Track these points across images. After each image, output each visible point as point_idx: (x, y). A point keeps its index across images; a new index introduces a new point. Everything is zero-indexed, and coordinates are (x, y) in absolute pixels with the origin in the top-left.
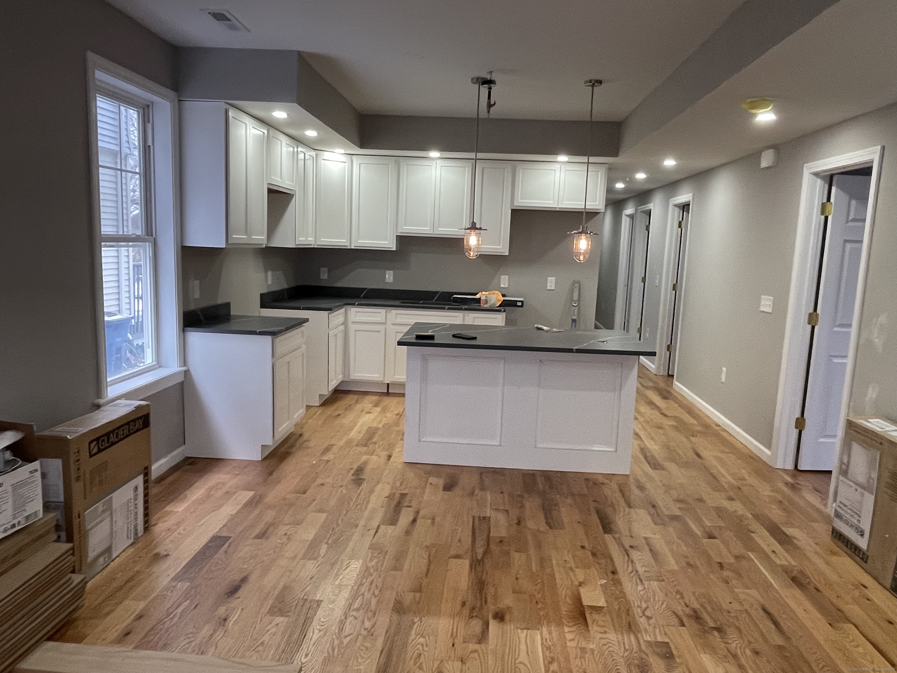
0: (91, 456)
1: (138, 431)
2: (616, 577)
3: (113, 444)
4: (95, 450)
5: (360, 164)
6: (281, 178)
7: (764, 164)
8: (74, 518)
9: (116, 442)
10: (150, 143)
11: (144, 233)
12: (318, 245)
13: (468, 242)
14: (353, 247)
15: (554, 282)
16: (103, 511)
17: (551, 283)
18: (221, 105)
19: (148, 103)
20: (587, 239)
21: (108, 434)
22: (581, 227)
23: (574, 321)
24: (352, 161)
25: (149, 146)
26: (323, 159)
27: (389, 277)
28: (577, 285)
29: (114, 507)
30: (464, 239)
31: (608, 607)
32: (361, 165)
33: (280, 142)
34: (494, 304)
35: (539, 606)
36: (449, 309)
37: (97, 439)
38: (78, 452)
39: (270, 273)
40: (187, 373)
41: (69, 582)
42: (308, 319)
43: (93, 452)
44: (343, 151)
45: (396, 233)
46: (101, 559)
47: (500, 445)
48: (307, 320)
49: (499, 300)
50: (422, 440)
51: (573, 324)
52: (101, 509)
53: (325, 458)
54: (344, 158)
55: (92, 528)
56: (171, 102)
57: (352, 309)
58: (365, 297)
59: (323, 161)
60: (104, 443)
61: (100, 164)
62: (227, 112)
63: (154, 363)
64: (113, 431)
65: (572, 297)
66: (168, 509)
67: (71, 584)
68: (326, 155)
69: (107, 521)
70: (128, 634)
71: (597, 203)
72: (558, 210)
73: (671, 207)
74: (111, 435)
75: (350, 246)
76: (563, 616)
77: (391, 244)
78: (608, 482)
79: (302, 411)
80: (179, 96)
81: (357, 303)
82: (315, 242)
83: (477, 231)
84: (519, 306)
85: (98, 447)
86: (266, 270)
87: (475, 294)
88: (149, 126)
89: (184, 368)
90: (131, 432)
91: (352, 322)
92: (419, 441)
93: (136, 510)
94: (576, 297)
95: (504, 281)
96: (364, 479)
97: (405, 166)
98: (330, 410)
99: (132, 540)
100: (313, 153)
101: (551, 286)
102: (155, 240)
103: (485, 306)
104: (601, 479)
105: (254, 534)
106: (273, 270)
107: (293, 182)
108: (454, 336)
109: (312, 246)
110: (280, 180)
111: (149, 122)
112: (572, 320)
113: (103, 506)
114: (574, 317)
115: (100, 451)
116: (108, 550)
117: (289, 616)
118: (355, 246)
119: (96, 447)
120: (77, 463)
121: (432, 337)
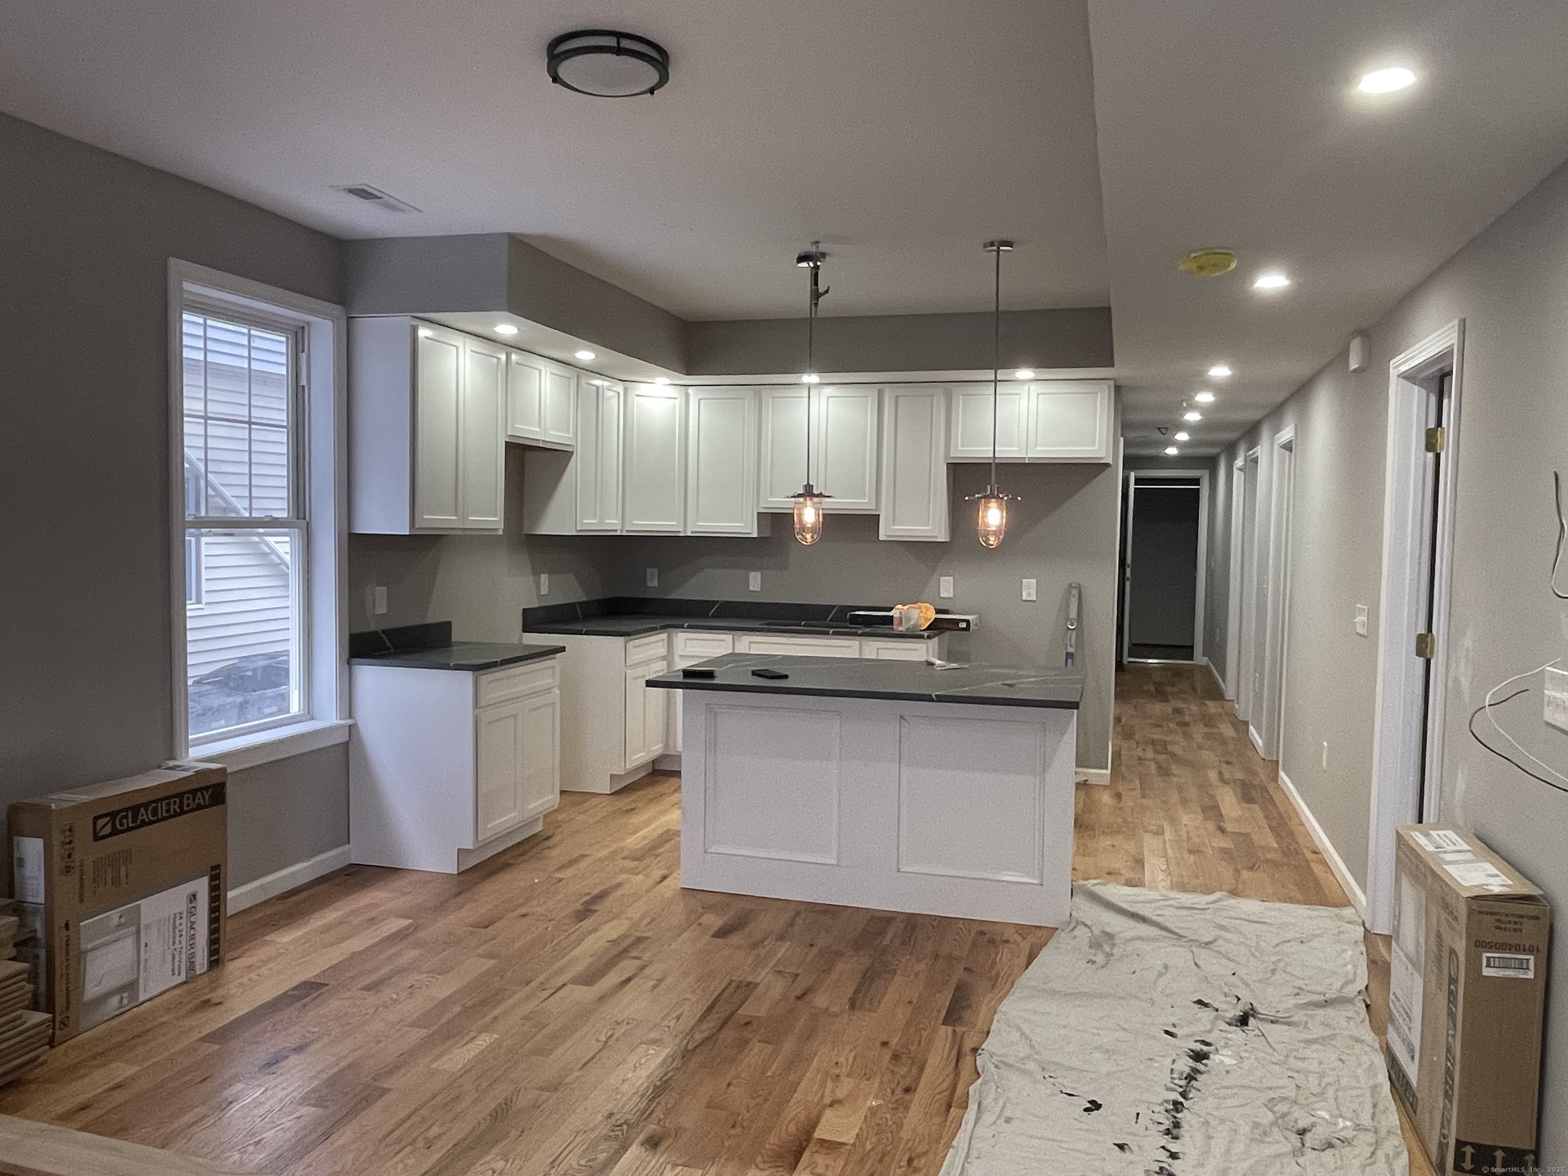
0: (97, 838)
1: (200, 807)
2: (907, 1097)
3: (144, 824)
4: (108, 830)
5: (699, 400)
6: (540, 426)
7: (1354, 365)
8: (56, 929)
9: (151, 823)
10: (304, 382)
11: (291, 514)
12: (627, 531)
13: (800, 519)
14: (689, 534)
15: (1035, 586)
16: (120, 926)
17: (1029, 589)
18: (405, 320)
19: (302, 325)
20: (1000, 507)
21: (135, 809)
22: (989, 487)
23: (1069, 656)
24: (687, 396)
25: (303, 386)
26: (637, 396)
27: (755, 581)
28: (1075, 592)
29: (143, 922)
30: (793, 514)
31: (854, 1144)
32: (702, 402)
33: (537, 372)
34: (915, 626)
35: (732, 1132)
36: (835, 633)
37: (113, 815)
38: (70, 830)
39: (544, 578)
40: (352, 729)
41: (18, 1022)
42: (564, 647)
43: (103, 833)
44: (669, 381)
45: (757, 508)
46: (114, 1001)
47: (838, 865)
48: (563, 649)
49: (927, 619)
50: (710, 850)
51: (1070, 661)
52: (116, 921)
53: (559, 875)
54: (673, 392)
55: (93, 949)
56: (333, 321)
57: (680, 634)
58: (716, 616)
59: (636, 398)
60: (125, 821)
61: (185, 412)
62: (414, 330)
63: (302, 712)
64: (146, 805)
65: (1068, 613)
66: (268, 938)
67: (22, 1024)
68: (642, 389)
69: (129, 943)
70: (84, 1109)
71: (1096, 447)
72: (1027, 461)
73: (1276, 448)
74: (142, 810)
75: (685, 531)
76: (763, 1151)
77: (747, 527)
78: (1019, 939)
79: (552, 799)
80: (348, 311)
81: (686, 625)
82: (623, 525)
83: (815, 500)
84: (963, 629)
85: (114, 825)
86: (536, 573)
87: (891, 609)
88: (303, 356)
89: (349, 722)
90: (186, 809)
91: (681, 656)
92: (705, 852)
93: (192, 932)
94: (1073, 614)
95: (947, 587)
96: (595, 911)
97: (770, 399)
98: (624, 802)
99: (182, 978)
100: (620, 388)
101: (1029, 595)
102: (308, 525)
103: (901, 628)
104: (1009, 934)
105: (363, 984)
106: (551, 572)
107: (568, 433)
108: (754, 673)
109: (618, 533)
110: (537, 429)
111: (303, 351)
112: (1067, 654)
113: (120, 917)
114: (1071, 650)
115: (115, 832)
116: (131, 987)
117: (327, 1107)
118: (692, 532)
119: (110, 824)
120: (68, 846)
121: (710, 675)
